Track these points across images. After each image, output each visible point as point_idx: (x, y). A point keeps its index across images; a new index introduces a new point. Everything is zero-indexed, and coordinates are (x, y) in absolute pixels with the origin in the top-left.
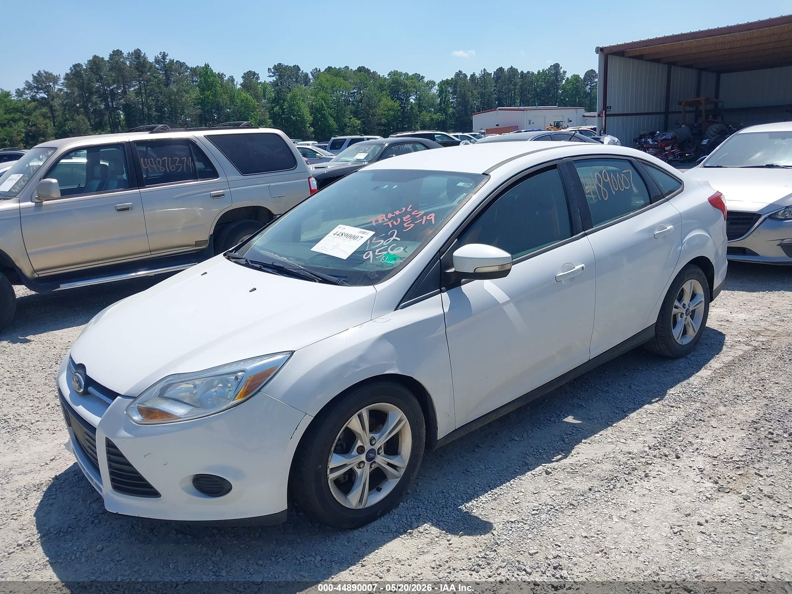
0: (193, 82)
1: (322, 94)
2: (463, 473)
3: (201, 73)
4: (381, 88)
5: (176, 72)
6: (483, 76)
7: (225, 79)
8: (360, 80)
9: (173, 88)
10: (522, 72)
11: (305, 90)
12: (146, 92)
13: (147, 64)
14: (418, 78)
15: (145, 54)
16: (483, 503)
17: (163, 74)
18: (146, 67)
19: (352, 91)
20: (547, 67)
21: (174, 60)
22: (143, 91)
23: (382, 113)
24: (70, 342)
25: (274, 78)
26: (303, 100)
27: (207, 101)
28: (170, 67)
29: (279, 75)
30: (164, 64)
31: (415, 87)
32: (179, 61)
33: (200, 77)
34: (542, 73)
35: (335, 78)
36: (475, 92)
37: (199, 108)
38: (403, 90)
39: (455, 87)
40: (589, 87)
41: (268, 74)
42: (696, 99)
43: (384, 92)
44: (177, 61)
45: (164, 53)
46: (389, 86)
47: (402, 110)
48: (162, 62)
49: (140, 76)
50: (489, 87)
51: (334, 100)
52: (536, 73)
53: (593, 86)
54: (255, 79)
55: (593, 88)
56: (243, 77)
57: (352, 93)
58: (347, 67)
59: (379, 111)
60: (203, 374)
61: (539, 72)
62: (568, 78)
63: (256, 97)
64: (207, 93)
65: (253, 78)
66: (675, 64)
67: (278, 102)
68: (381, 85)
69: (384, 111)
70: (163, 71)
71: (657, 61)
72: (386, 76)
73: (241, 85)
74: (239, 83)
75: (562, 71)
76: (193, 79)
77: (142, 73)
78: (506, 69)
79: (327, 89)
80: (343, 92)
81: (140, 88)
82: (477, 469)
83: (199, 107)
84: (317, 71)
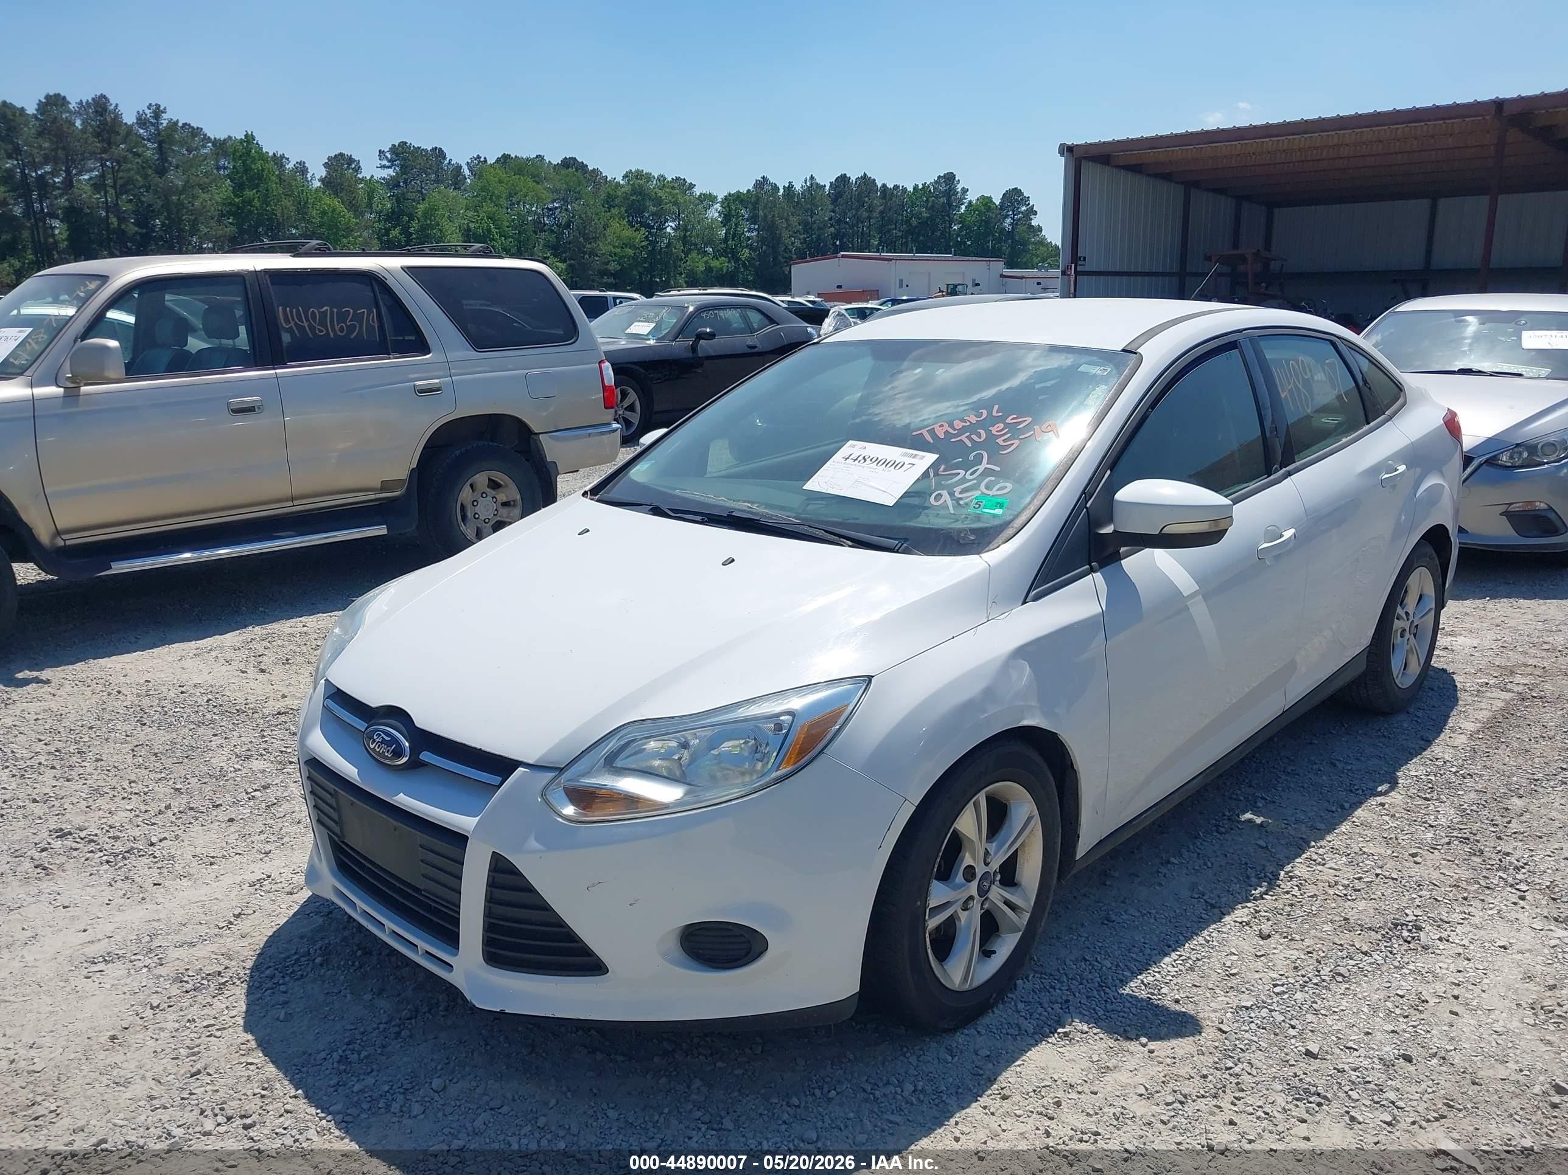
0: (218, 168)
1: (489, 207)
2: (1102, 923)
3: (235, 151)
4: (610, 202)
5: (182, 146)
6: (809, 189)
7: (287, 167)
8: (567, 184)
9: (176, 179)
10: (884, 186)
11: (454, 198)
12: (115, 183)
13: (120, 126)
14: (682, 186)
15: (117, 105)
16: (1172, 976)
17: (154, 149)
18: (118, 134)
19: (550, 206)
20: (930, 179)
21: (178, 121)
22: (109, 182)
23: (611, 252)
24: (149, 681)
25: (391, 172)
26: (449, 217)
27: (249, 211)
28: (170, 136)
29: (402, 166)
30: (157, 129)
31: (676, 203)
32: (189, 125)
33: (234, 160)
34: (921, 190)
35: (517, 177)
36: (794, 220)
37: (230, 223)
38: (653, 209)
39: (755, 208)
40: (1009, 220)
41: (378, 163)
42: (1231, 252)
43: (615, 211)
44: (185, 124)
45: (158, 106)
46: (626, 198)
47: (650, 248)
48: (152, 124)
49: (105, 151)
50: (820, 213)
51: (513, 220)
52: (910, 189)
53: (1019, 220)
54: (351, 171)
55: (1016, 224)
56: (326, 165)
57: (549, 209)
58: (540, 158)
59: (604, 248)
60: (704, 719)
61: (916, 187)
62: (970, 202)
63: (353, 206)
64: (249, 193)
65: (348, 168)
66: (1196, 184)
67: (398, 219)
68: (609, 195)
69: (614, 247)
70: (153, 143)
71: (1165, 176)
72: (619, 179)
73: (322, 180)
74: (318, 177)
75: (959, 188)
76: (217, 162)
77: (109, 144)
78: (853, 179)
79: (499, 197)
80: (531, 205)
81: (102, 176)
82: (1125, 917)
83: (230, 221)
84: (480, 161)
